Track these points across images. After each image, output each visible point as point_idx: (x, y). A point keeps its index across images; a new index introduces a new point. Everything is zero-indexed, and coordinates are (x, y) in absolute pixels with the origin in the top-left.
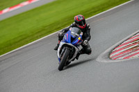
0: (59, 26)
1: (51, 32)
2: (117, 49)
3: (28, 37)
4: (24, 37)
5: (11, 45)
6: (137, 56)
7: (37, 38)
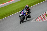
0: (19, 10)
1: (16, 12)
2: (39, 18)
3: (9, 14)
4: (7, 14)
5: (3, 16)
6: (45, 20)
7: (12, 14)
